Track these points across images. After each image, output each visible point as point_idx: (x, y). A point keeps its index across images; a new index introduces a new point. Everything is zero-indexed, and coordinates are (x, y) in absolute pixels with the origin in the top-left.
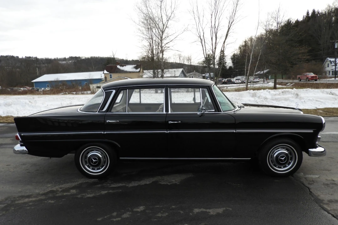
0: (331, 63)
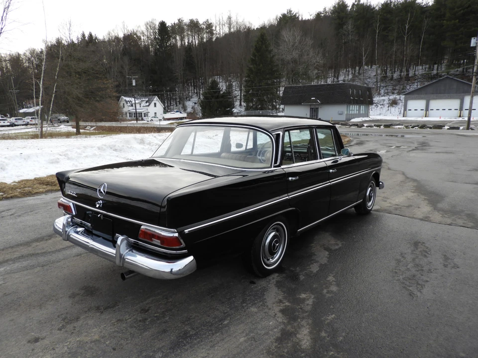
0: (127, 103)
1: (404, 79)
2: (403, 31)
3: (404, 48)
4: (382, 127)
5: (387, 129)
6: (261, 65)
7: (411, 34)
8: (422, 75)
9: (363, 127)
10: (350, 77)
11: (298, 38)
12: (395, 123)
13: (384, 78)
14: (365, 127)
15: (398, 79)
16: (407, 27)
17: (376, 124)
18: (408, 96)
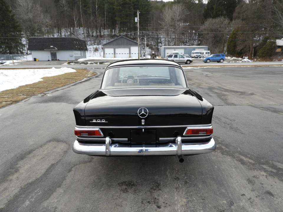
1: (99, 37)
2: (94, 8)
3: (97, 19)
4: (98, 64)
5: (101, 65)
6: (5, 21)
7: (99, 11)
8: (108, 35)
9: (88, 64)
10: (69, 33)
11: (30, 5)
12: (104, 61)
13: (88, 36)
14: (89, 64)
15: (96, 36)
16: (97, 7)
17: (95, 62)
18: (105, 46)
